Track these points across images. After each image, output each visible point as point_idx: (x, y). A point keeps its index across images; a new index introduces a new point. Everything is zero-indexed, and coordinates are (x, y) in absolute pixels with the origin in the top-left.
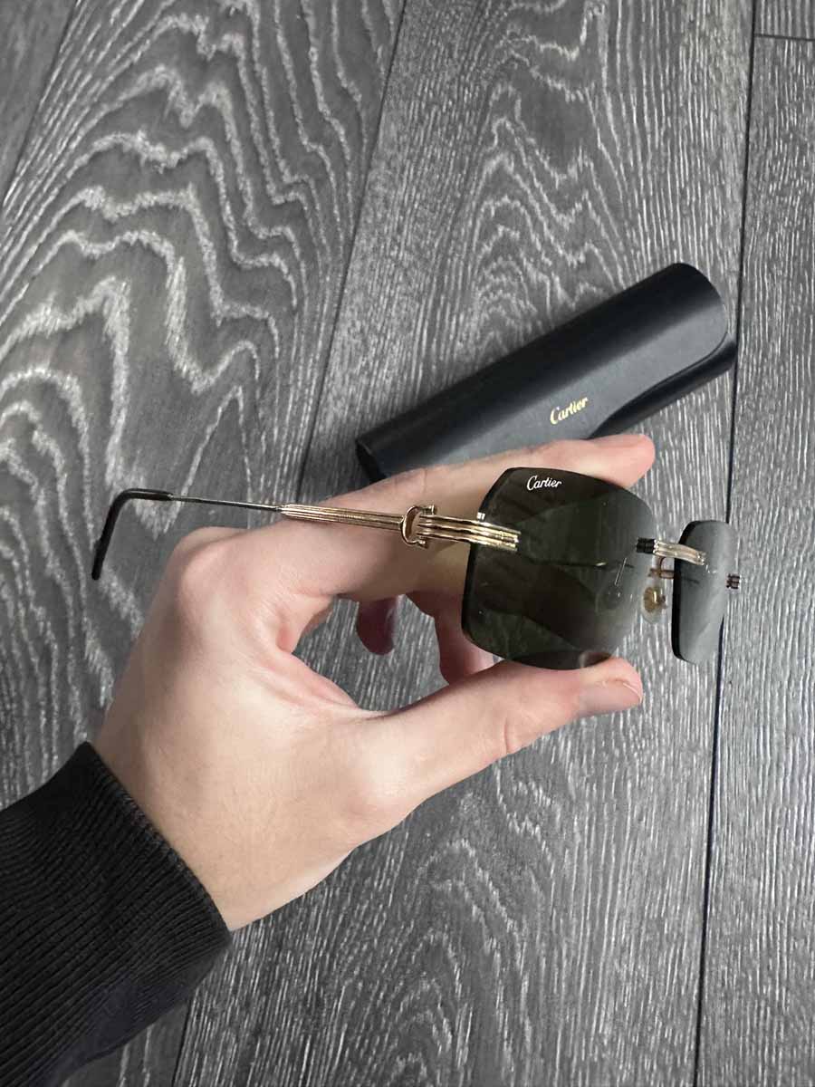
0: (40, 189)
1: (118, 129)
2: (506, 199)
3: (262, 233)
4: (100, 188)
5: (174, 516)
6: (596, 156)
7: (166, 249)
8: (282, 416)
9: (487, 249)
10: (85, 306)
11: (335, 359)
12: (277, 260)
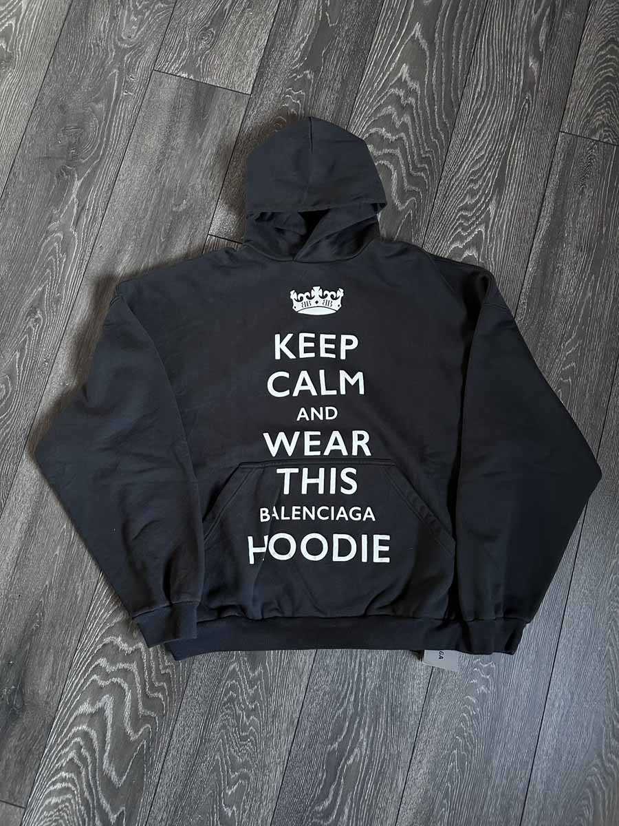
0: (85, 657)
1: (112, 635)
2: (234, 681)
3: (157, 684)
4: (105, 659)
5: (123, 781)
6: (265, 668)
7: (125, 686)
8: (157, 753)
9: (225, 699)
10: (98, 705)
11: (175, 734)
12: (160, 696)
